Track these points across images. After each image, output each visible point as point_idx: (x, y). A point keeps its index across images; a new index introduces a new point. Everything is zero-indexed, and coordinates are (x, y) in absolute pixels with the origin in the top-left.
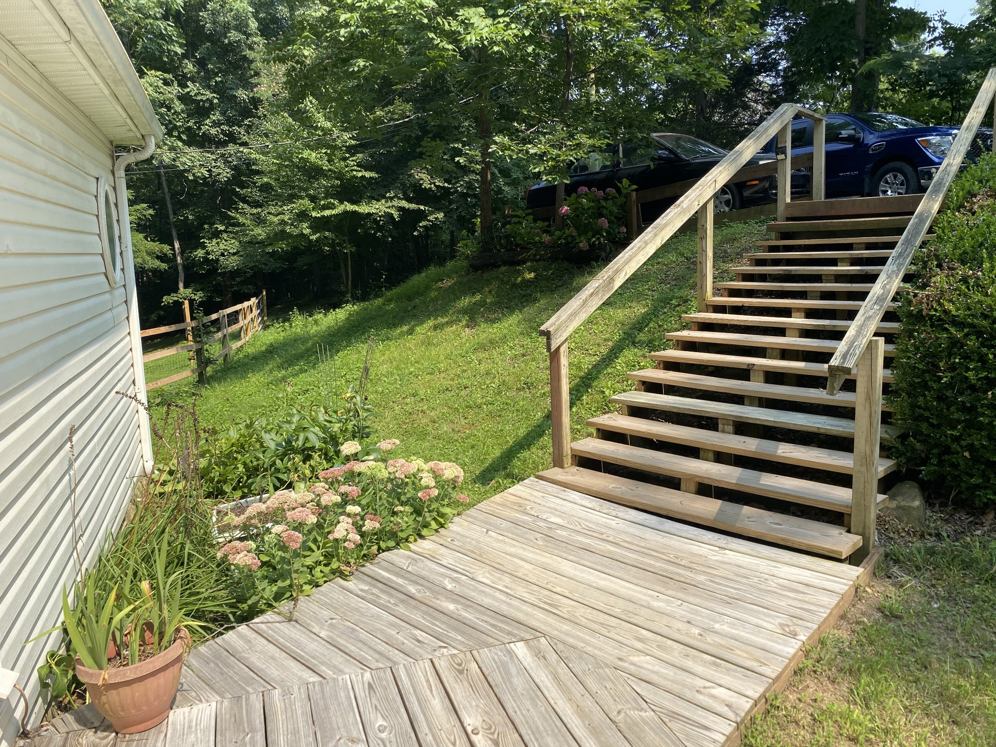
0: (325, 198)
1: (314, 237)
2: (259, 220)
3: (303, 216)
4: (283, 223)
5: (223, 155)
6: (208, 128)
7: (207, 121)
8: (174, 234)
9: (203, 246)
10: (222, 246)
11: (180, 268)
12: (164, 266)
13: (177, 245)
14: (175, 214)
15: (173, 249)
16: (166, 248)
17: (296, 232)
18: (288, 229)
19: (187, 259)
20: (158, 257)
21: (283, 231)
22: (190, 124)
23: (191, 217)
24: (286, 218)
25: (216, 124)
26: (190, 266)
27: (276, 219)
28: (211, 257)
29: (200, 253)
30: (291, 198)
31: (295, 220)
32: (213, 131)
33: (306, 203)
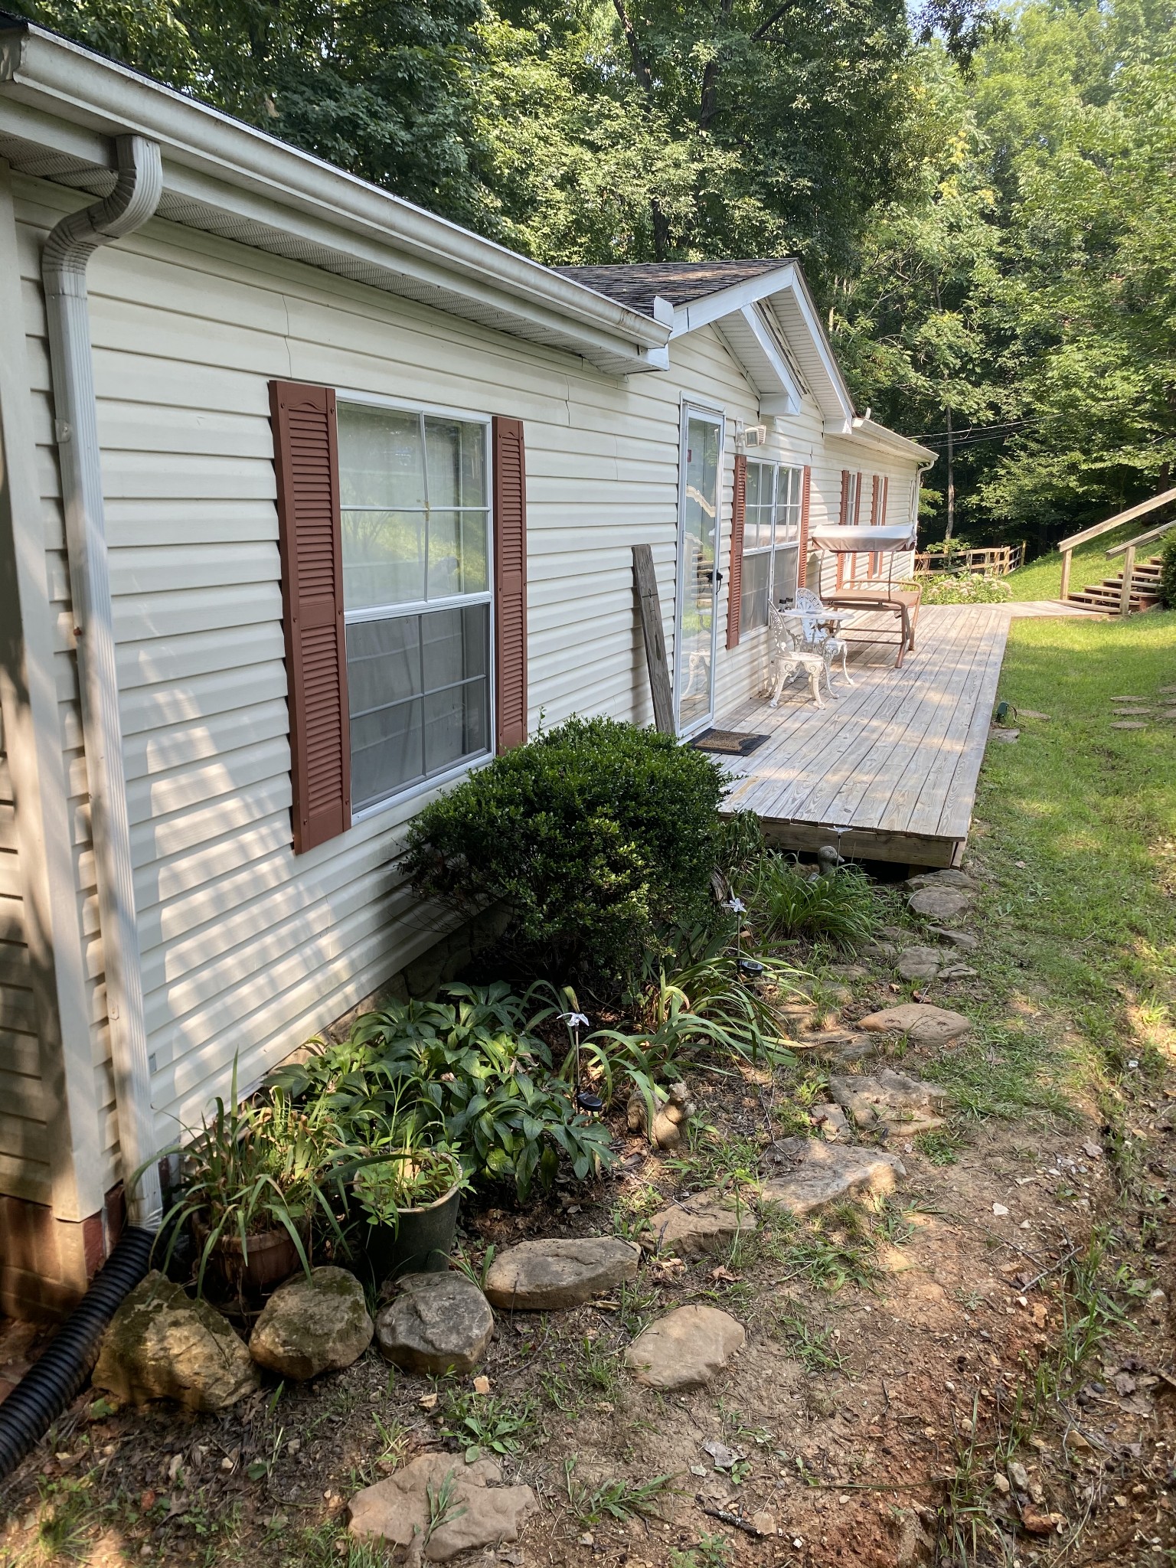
0: (1098, 451)
1: (1080, 490)
2: (1029, 470)
3: (1073, 468)
4: (1051, 475)
5: (1016, 391)
6: (1006, 360)
7: (1006, 353)
8: (951, 478)
9: (979, 491)
10: (999, 493)
11: (950, 516)
12: (933, 512)
13: (951, 491)
14: (955, 455)
15: (946, 496)
16: (938, 495)
17: (1061, 484)
18: (1055, 481)
19: (960, 506)
20: (929, 503)
21: (1050, 484)
22: (987, 356)
23: (971, 459)
24: (1055, 470)
25: (1016, 355)
26: (962, 514)
27: (1044, 471)
28: (984, 504)
29: (974, 499)
30: (1065, 450)
31: (1064, 472)
32: (1010, 364)
33: (1077, 456)
